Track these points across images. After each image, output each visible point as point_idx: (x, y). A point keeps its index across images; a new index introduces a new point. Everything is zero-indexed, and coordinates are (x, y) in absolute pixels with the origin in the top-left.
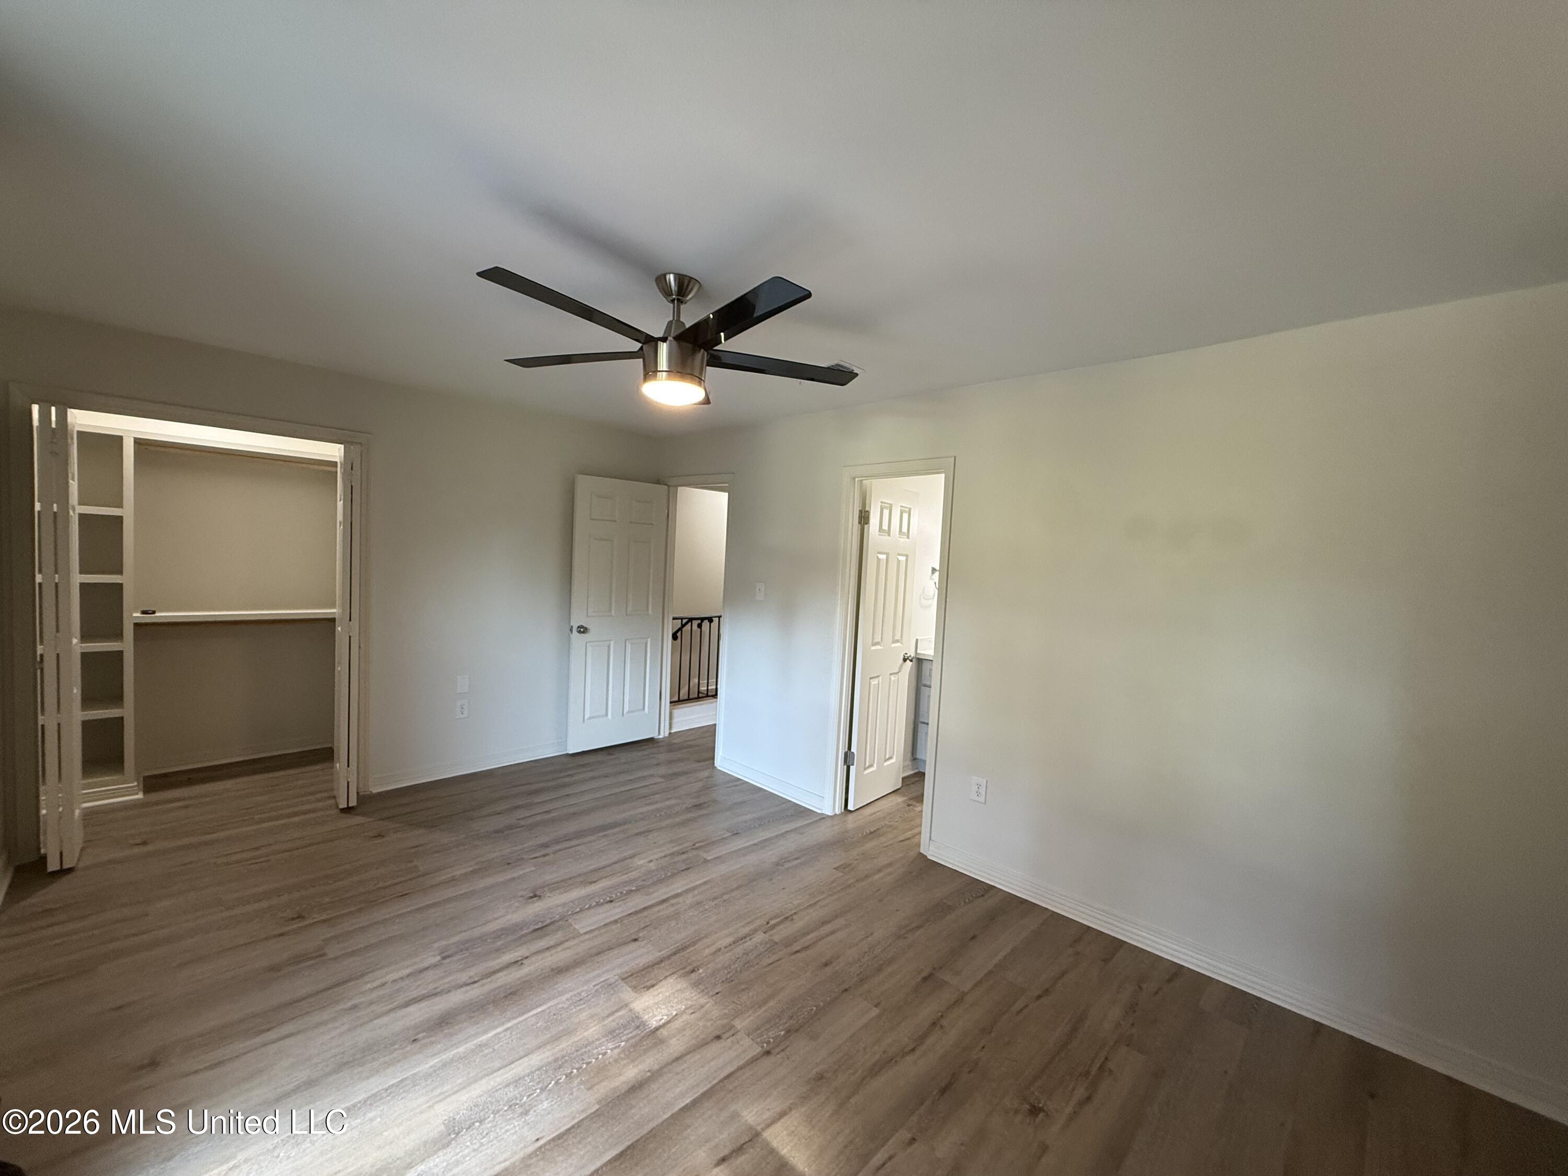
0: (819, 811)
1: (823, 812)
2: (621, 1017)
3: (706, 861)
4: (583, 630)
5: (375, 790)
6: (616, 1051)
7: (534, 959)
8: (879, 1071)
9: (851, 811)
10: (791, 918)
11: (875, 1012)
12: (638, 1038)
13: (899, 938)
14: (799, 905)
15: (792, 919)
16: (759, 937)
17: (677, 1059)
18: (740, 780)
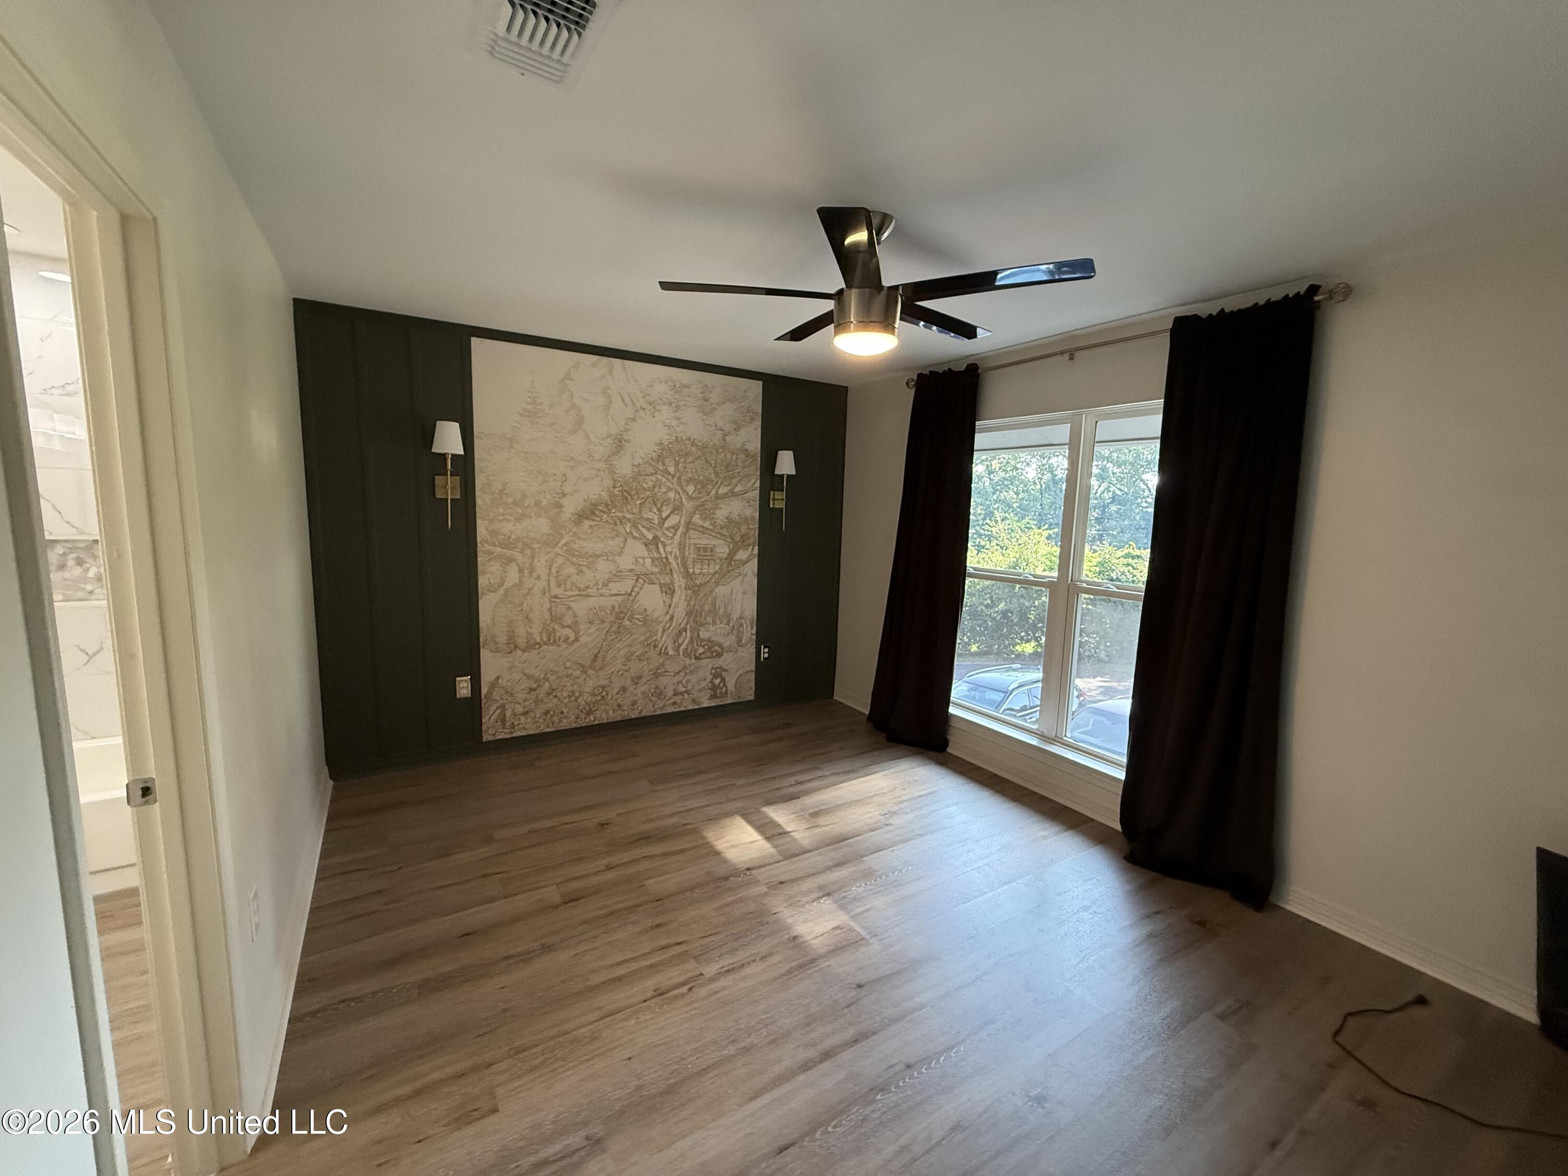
2: (854, 910)
15: (656, 991)
17: (812, 875)
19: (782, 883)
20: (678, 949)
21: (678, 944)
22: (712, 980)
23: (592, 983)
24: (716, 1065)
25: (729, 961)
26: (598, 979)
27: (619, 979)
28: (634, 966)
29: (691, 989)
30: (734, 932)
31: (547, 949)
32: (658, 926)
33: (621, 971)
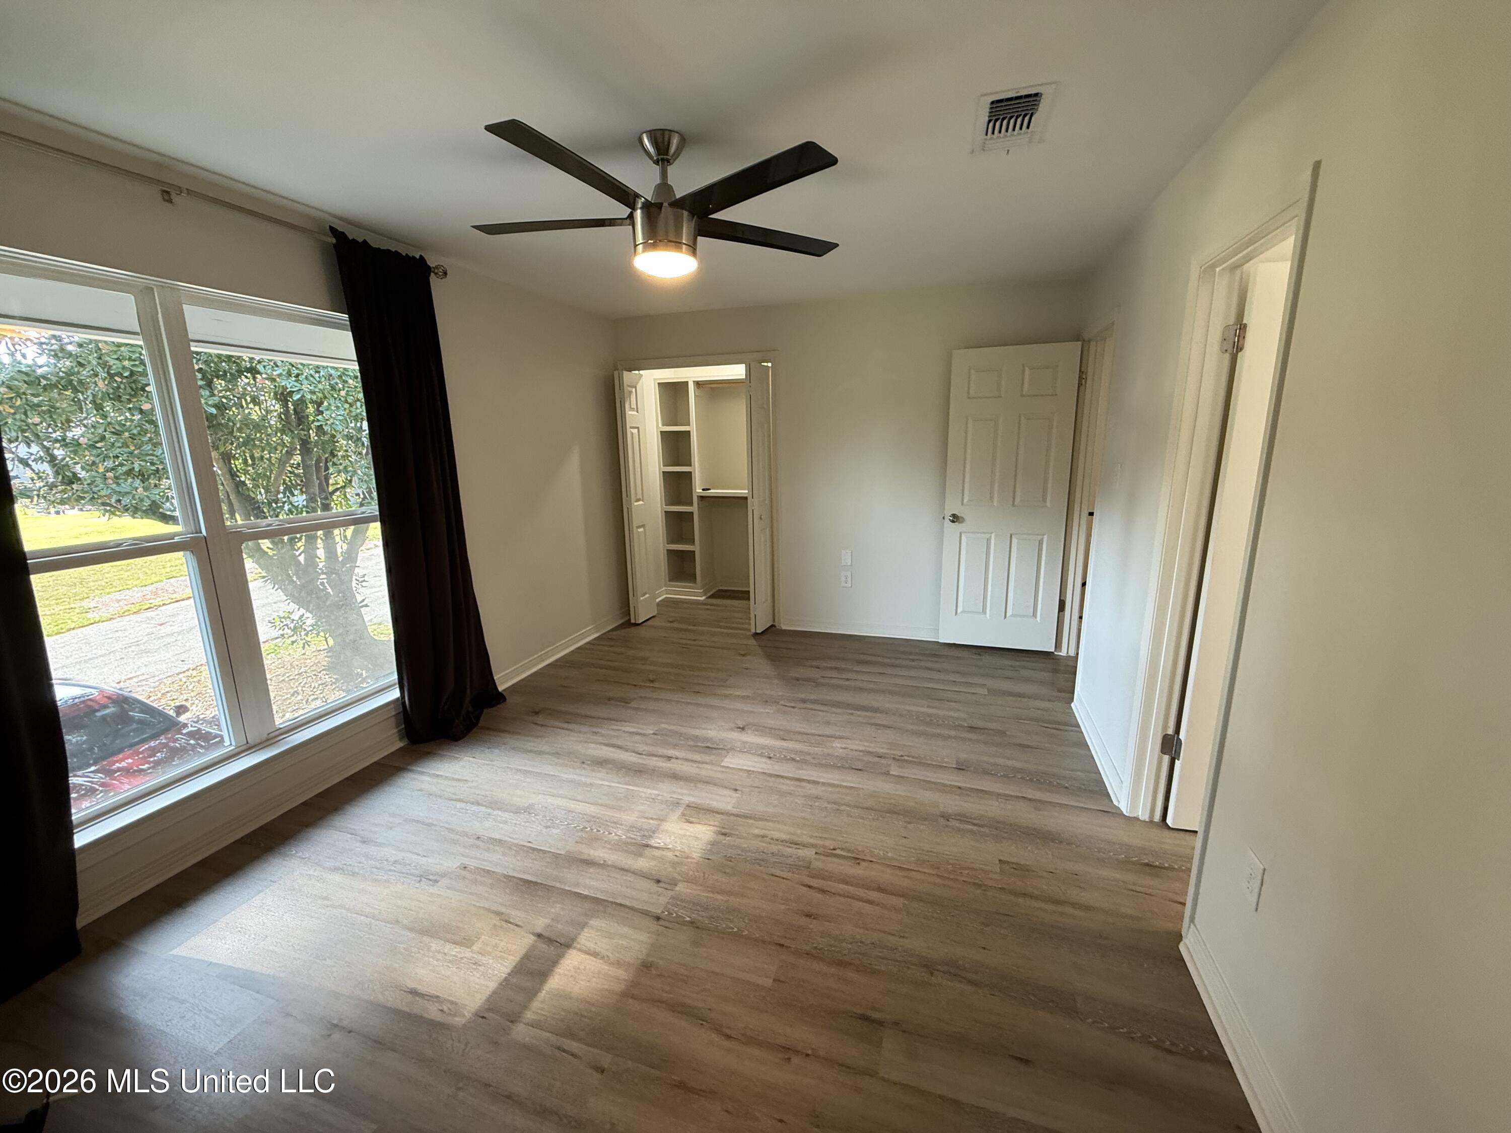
0: (1115, 803)
1: (1120, 806)
2: (649, 824)
3: (887, 774)
4: (955, 519)
5: (784, 628)
6: (616, 838)
7: (680, 762)
8: (682, 1013)
9: (1168, 827)
10: (858, 861)
11: (768, 983)
12: (633, 841)
13: (925, 966)
14: (891, 859)
15: (859, 863)
16: (809, 853)
17: (623, 869)
18: (1079, 726)
19: (658, 881)
20: (814, 883)
21: (810, 887)
22: (814, 846)
23: (902, 899)
24: (858, 807)
25: (789, 850)
26: (898, 902)
27: (880, 889)
28: (861, 893)
29: (834, 849)
30: (758, 867)
31: (929, 966)
32: (808, 915)
33: (873, 895)
